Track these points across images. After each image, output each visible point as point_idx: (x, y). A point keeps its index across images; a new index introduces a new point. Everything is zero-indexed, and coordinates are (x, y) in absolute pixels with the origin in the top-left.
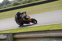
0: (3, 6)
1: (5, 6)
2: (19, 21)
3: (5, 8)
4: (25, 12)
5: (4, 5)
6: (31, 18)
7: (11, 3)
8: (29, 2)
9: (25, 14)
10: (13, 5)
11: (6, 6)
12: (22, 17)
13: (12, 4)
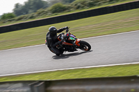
0: (27, 13)
1: (31, 13)
2: (54, 45)
3: (31, 18)
4: (67, 28)
5: (30, 11)
6: (79, 40)
7: (47, 7)
8: (91, 5)
9: (67, 31)
10: (50, 10)
11: (35, 14)
12: (60, 39)
13: (50, 8)
